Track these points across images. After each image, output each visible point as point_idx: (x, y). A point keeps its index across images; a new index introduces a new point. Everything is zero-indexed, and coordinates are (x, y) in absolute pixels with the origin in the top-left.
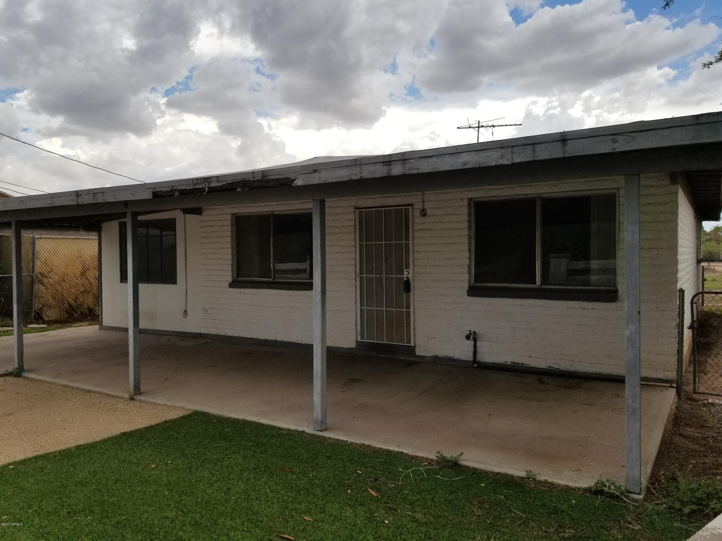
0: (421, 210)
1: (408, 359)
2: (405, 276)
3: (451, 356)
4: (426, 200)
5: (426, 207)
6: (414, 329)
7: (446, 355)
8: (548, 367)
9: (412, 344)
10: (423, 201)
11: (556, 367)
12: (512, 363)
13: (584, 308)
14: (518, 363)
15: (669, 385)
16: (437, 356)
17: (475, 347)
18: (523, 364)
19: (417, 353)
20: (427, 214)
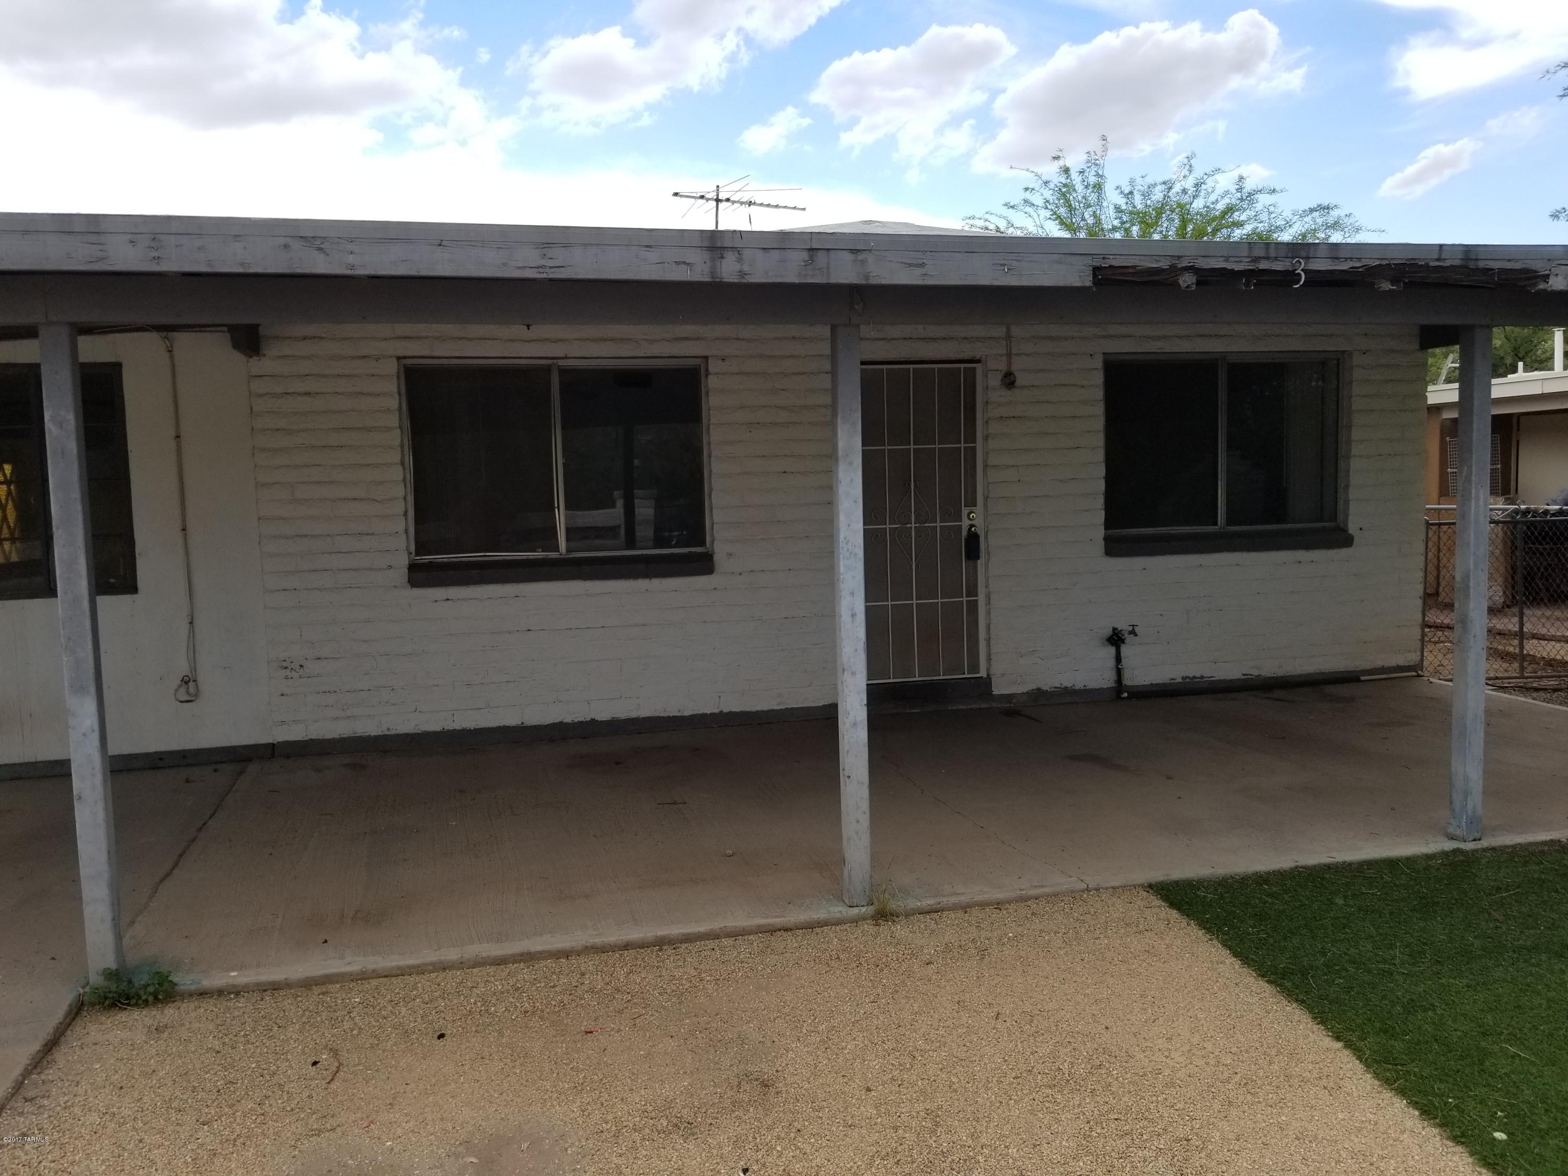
0: (1003, 373)
1: (978, 706)
2: (965, 523)
3: (1069, 685)
4: (1014, 352)
5: (1014, 368)
6: (988, 641)
7: (1058, 685)
8: (1243, 675)
9: (983, 673)
10: (1009, 355)
11: (1255, 672)
12: (1183, 678)
13: (1300, 562)
14: (1194, 677)
15: (1414, 674)
16: (1039, 689)
17: (1118, 659)
18: (1202, 677)
19: (996, 691)
20: (1016, 384)
